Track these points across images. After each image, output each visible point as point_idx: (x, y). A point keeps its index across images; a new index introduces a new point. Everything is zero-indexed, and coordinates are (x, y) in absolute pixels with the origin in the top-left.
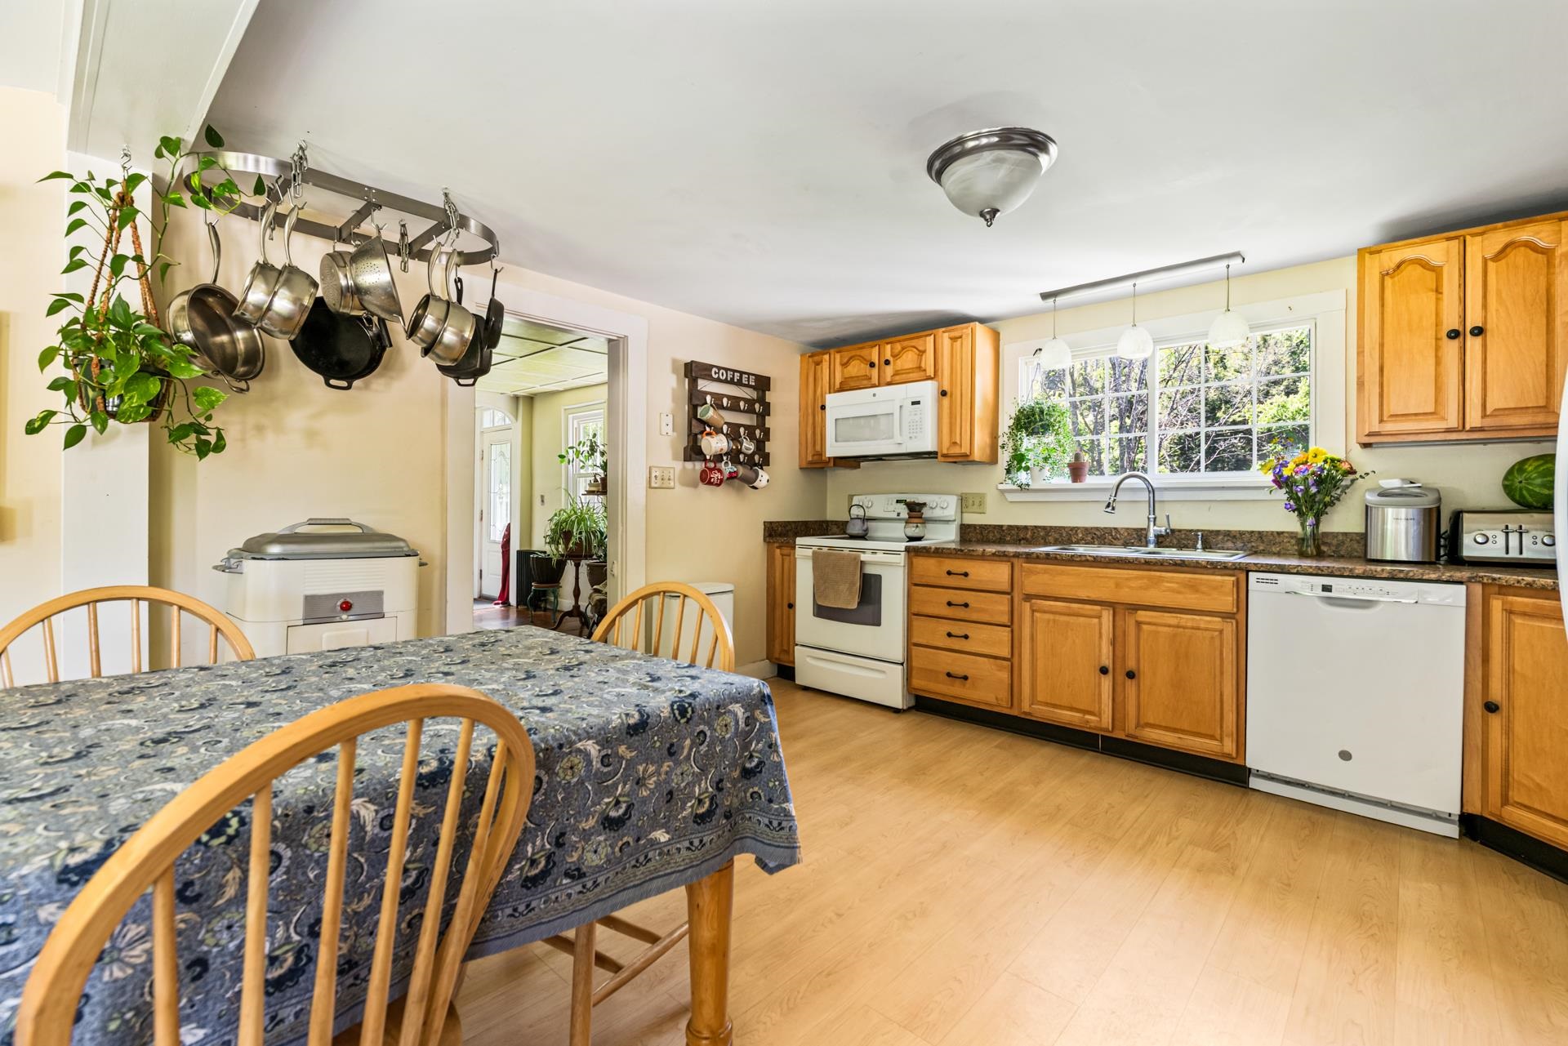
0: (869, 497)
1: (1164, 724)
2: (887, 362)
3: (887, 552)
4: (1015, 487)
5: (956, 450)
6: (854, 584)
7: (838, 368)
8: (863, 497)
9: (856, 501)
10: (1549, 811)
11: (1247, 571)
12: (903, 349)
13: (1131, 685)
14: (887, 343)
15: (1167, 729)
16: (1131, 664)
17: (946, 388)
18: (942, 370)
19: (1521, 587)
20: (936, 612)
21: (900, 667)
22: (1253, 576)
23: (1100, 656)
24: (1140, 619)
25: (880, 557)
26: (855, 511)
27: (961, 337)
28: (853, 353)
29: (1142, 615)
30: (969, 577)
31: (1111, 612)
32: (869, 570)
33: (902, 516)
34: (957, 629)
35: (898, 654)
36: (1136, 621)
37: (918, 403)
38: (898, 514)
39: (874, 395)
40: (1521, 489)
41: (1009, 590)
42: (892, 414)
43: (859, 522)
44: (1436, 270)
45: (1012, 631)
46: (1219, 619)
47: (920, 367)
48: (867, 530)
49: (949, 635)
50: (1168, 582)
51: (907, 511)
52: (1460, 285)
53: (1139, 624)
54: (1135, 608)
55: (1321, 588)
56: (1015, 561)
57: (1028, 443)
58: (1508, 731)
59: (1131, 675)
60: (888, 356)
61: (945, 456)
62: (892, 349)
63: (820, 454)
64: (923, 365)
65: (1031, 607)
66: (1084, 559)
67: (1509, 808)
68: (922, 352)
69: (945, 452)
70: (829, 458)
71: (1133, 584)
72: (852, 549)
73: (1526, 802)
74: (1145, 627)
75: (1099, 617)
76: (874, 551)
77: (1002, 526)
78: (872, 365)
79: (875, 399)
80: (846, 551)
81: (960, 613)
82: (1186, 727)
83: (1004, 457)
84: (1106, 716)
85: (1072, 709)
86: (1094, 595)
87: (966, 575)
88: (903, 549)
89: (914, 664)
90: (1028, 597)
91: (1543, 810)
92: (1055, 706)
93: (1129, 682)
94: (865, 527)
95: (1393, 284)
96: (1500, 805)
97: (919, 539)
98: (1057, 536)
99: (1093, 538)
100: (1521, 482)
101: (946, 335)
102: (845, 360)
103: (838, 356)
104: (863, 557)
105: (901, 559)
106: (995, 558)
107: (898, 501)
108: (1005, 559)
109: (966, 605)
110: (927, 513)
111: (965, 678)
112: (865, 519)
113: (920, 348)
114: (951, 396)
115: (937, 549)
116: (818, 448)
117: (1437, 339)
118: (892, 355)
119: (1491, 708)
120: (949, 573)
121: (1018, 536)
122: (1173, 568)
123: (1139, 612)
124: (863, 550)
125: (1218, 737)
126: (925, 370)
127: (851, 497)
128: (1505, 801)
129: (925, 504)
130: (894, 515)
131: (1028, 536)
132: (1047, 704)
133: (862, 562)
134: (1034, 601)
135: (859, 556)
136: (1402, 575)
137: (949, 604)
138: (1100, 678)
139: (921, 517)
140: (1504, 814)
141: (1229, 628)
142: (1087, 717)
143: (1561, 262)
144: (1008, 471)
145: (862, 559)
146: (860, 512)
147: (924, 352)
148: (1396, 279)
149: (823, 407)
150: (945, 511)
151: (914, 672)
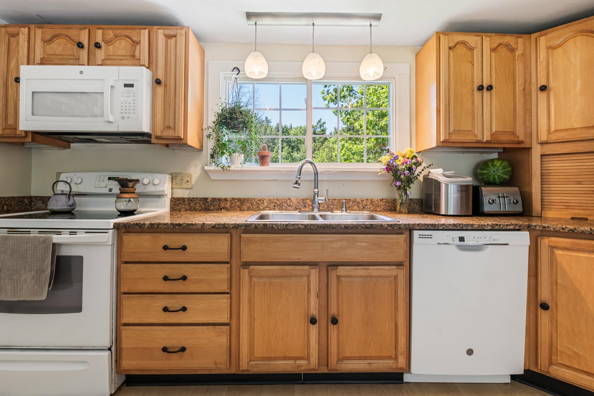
0: (78, 174)
1: (357, 355)
2: (97, 45)
3: (89, 231)
4: (219, 168)
5: (169, 133)
6: (43, 271)
7: (39, 44)
8: (72, 174)
9: (63, 177)
10: (585, 370)
11: (410, 229)
12: (116, 36)
13: (333, 329)
14: (98, 29)
15: (360, 358)
16: (333, 311)
17: (161, 76)
18: (157, 61)
19: (565, 232)
20: (151, 289)
21: (107, 353)
22: (416, 234)
23: (308, 308)
24: (339, 274)
25: (81, 236)
26: (61, 187)
27: (175, 36)
28: (58, 31)
29: (342, 271)
30: (188, 250)
31: (318, 270)
32: (65, 252)
33: (114, 191)
34: (174, 302)
35: (105, 339)
36: (337, 276)
37: (132, 86)
38: (110, 190)
39: (81, 73)
40: (494, 175)
41: (228, 260)
42: (103, 93)
43: (64, 198)
44: (471, 49)
45: (231, 297)
46: (395, 267)
47: (134, 56)
48: (73, 205)
49: (166, 309)
50: (361, 242)
51: (119, 187)
52: (481, 62)
53: (338, 277)
54: (335, 265)
55: (458, 239)
56: (234, 232)
57: (227, 136)
58: (554, 320)
59: (335, 321)
60: (99, 39)
61: (158, 138)
62: (103, 34)
63: (15, 127)
64: (137, 54)
65: (249, 273)
66: (296, 227)
67: (554, 367)
68: (137, 43)
69: (159, 134)
70: (26, 132)
71: (335, 245)
72: (43, 231)
73: (568, 364)
74: (343, 279)
75: (309, 276)
76: (73, 232)
77: (206, 199)
78: (80, 45)
79: (81, 76)
80: (34, 234)
81: (179, 286)
82: (373, 354)
83: (210, 144)
84: (314, 358)
85: (285, 358)
86: (304, 259)
87: (184, 248)
88: (112, 227)
89: (124, 345)
90: (246, 265)
91: (581, 369)
92: (270, 359)
93: (331, 326)
94: (71, 202)
95: (454, 55)
96: (548, 366)
97: (131, 213)
98: (249, 205)
99: (274, 206)
100: (494, 171)
101: (161, 31)
102: (48, 37)
103: (39, 32)
104: (56, 238)
105: (109, 237)
106: (214, 230)
107: (110, 179)
108: (224, 230)
109: (184, 278)
110: (139, 188)
111: (183, 349)
112: (70, 195)
113: (135, 39)
114: (165, 86)
115: (152, 225)
116: (11, 121)
117: (473, 90)
118: (103, 40)
119: (545, 307)
120: (165, 248)
121: (219, 206)
122: (366, 230)
123: (339, 267)
124: (58, 231)
125: (394, 357)
126: (139, 59)
127: (59, 174)
128: (551, 363)
129: (137, 181)
130: (106, 191)
131: (227, 206)
132: (263, 359)
133: (54, 245)
134: (251, 267)
135: (51, 238)
136: (497, 227)
137: (166, 278)
138: (308, 327)
139: (134, 193)
140: (550, 371)
141: (402, 274)
142: (298, 362)
143: (518, 59)
144: (212, 156)
145: (55, 241)
146: (66, 188)
147: (138, 43)
148: (455, 52)
149: (17, 80)
150: (157, 187)
151: (124, 354)
